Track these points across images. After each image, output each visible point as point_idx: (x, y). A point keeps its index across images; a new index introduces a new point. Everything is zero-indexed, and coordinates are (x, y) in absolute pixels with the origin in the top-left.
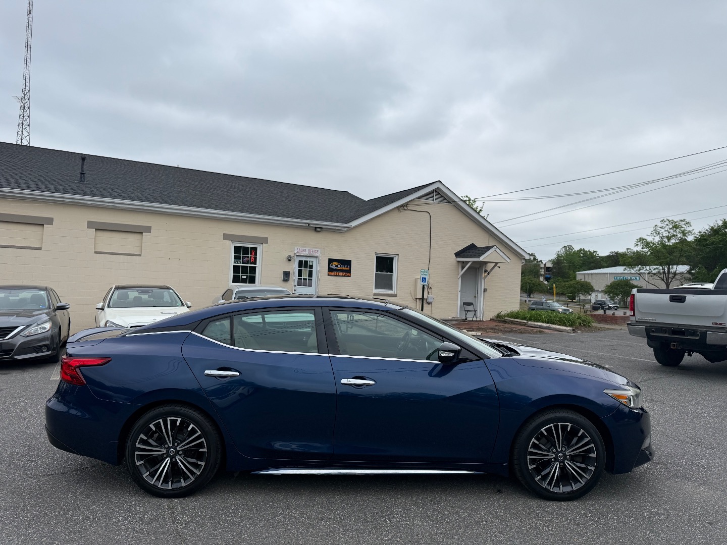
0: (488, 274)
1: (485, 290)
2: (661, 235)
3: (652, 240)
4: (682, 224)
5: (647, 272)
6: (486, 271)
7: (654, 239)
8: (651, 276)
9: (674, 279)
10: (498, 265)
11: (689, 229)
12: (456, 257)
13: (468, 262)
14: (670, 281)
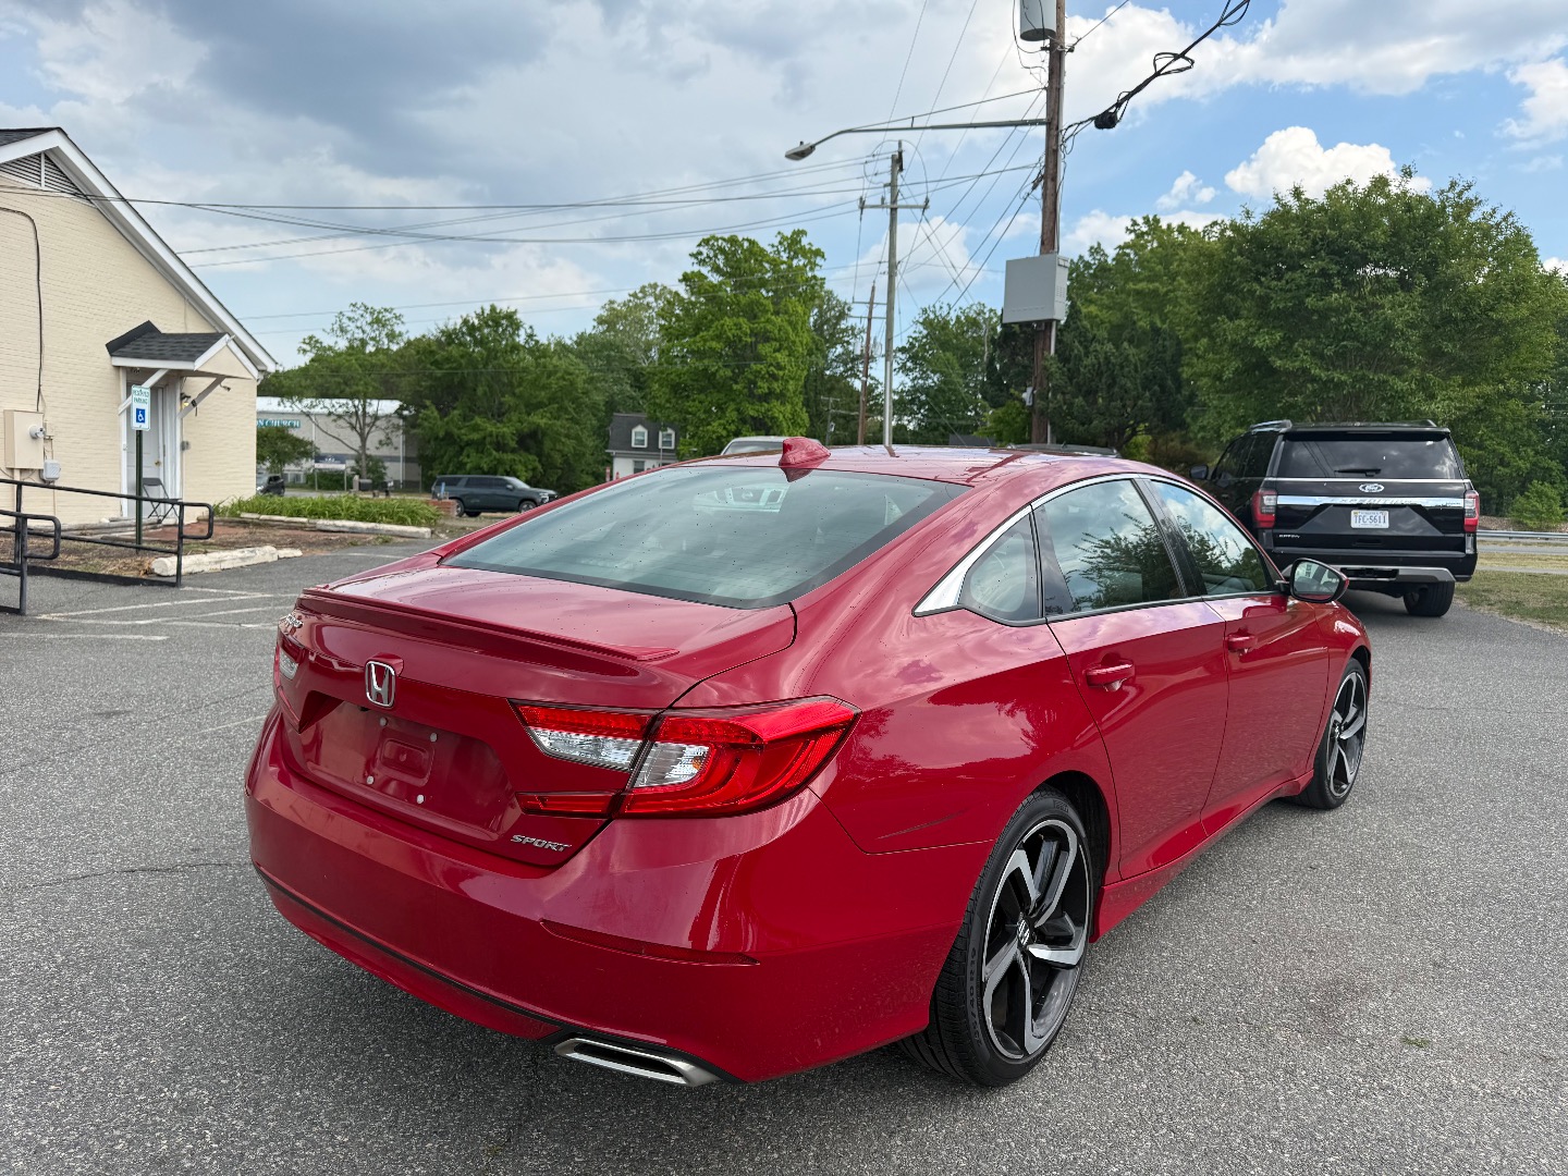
0: (194, 404)
1: (184, 446)
2: (349, 336)
3: (332, 344)
4: (388, 316)
5: (326, 411)
6: (183, 397)
7: (336, 343)
8: (335, 421)
9: (374, 428)
10: (223, 383)
11: (397, 329)
12: (112, 356)
13: (153, 371)
14: (367, 429)
